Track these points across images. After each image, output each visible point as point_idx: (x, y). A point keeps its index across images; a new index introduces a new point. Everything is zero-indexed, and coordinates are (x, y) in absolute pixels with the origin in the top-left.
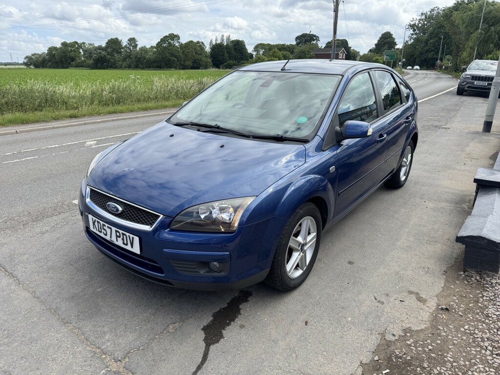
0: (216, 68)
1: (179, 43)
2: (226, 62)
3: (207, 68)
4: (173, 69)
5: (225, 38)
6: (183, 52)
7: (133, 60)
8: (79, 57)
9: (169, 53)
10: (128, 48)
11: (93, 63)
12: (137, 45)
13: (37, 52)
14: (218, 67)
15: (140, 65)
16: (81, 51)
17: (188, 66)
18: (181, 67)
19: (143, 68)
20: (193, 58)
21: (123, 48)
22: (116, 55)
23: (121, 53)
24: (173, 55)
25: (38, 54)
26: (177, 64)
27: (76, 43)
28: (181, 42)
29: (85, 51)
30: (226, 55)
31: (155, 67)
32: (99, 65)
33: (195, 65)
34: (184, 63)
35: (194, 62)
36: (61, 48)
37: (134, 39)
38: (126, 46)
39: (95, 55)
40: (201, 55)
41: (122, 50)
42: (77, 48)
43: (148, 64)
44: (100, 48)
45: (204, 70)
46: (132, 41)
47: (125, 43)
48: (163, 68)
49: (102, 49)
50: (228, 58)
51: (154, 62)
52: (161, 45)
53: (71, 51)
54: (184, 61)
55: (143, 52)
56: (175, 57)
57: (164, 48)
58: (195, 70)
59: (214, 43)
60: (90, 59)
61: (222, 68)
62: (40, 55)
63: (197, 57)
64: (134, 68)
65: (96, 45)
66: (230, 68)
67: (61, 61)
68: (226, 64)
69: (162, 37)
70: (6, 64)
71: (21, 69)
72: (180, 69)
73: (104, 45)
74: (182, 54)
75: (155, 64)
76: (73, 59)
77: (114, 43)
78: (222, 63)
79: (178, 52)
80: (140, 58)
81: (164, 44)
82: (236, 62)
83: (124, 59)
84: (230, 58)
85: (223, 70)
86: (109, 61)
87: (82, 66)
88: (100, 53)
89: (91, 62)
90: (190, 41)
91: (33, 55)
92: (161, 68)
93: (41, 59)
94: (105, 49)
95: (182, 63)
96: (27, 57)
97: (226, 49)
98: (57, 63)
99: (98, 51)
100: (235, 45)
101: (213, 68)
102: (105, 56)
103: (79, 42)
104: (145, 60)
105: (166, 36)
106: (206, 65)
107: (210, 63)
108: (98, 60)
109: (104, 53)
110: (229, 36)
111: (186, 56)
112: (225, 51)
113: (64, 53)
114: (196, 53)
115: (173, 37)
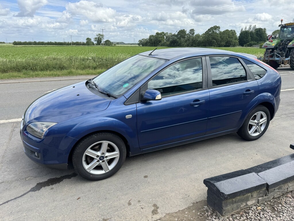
0: (241, 46)
1: (219, 31)
2: (248, 42)
3: (235, 46)
4: (212, 47)
5: (252, 27)
6: (221, 37)
7: (190, 41)
8: (163, 40)
9: (212, 37)
10: (189, 35)
11: (170, 44)
12: (194, 33)
13: (144, 38)
14: (242, 45)
15: (194, 45)
16: (165, 37)
17: (222, 45)
18: (218, 46)
19: (195, 47)
20: (226, 40)
21: (186, 35)
22: (182, 39)
23: (185, 37)
24: (214, 38)
25: (145, 39)
26: (215, 44)
27: (163, 33)
28: (220, 31)
29: (167, 37)
30: (250, 38)
31: (202, 46)
32: (172, 44)
33: (227, 44)
34: (220, 43)
35: (226, 43)
36: (155, 35)
37: (193, 29)
38: (188, 34)
39: (171, 39)
40: (232, 38)
41: (186, 36)
42: (163, 36)
43: (199, 44)
44: (174, 35)
45: (232, 48)
46: (192, 31)
47: (188, 32)
48: (207, 46)
49: (175, 36)
50: (250, 40)
51: (203, 42)
52: (208, 33)
53: (160, 37)
54: (220, 42)
55: (197, 37)
56: (215, 39)
57: (210, 34)
58: (226, 48)
59: (244, 30)
60: (168, 42)
61: (245, 46)
62: (146, 40)
63: (229, 39)
64: (190, 46)
65: (173, 34)
66: (250, 46)
67: (155, 43)
68: (248, 43)
69: (209, 28)
70: (131, 44)
71: (136, 46)
72: (217, 47)
73: (176, 34)
74: (220, 38)
75: (202, 44)
76: (160, 41)
77: (182, 32)
78: (246, 43)
79: (218, 37)
80: (195, 41)
81: (210, 32)
82: (256, 42)
83: (186, 41)
84: (252, 40)
85: (245, 48)
86: (178, 42)
87: (164, 45)
88: (174, 38)
89: (168, 43)
90: (226, 30)
91: (142, 39)
92: (205, 46)
93: (146, 41)
94: (176, 36)
95: (219, 43)
96: (139, 41)
97: (250, 34)
98: (152, 43)
99: (173, 37)
100: (257, 32)
101: (239, 46)
102: (176, 40)
103: (165, 32)
104: (197, 42)
105: (212, 28)
106: (234, 45)
107: (237, 43)
108: (172, 42)
109: (175, 38)
110: (255, 26)
111: (222, 39)
112: (249, 36)
113: (157, 38)
114: (229, 37)
115: (216, 28)
